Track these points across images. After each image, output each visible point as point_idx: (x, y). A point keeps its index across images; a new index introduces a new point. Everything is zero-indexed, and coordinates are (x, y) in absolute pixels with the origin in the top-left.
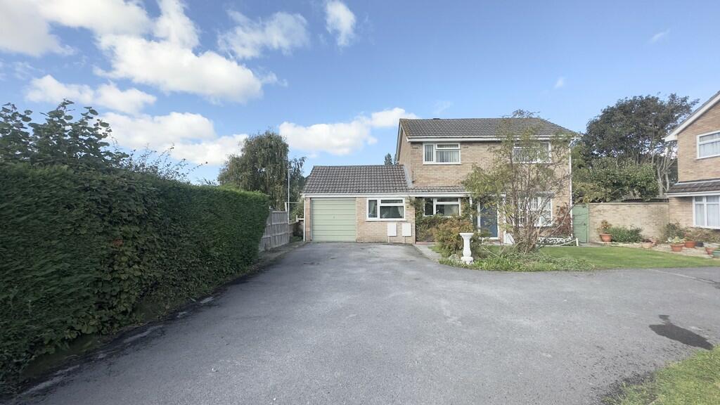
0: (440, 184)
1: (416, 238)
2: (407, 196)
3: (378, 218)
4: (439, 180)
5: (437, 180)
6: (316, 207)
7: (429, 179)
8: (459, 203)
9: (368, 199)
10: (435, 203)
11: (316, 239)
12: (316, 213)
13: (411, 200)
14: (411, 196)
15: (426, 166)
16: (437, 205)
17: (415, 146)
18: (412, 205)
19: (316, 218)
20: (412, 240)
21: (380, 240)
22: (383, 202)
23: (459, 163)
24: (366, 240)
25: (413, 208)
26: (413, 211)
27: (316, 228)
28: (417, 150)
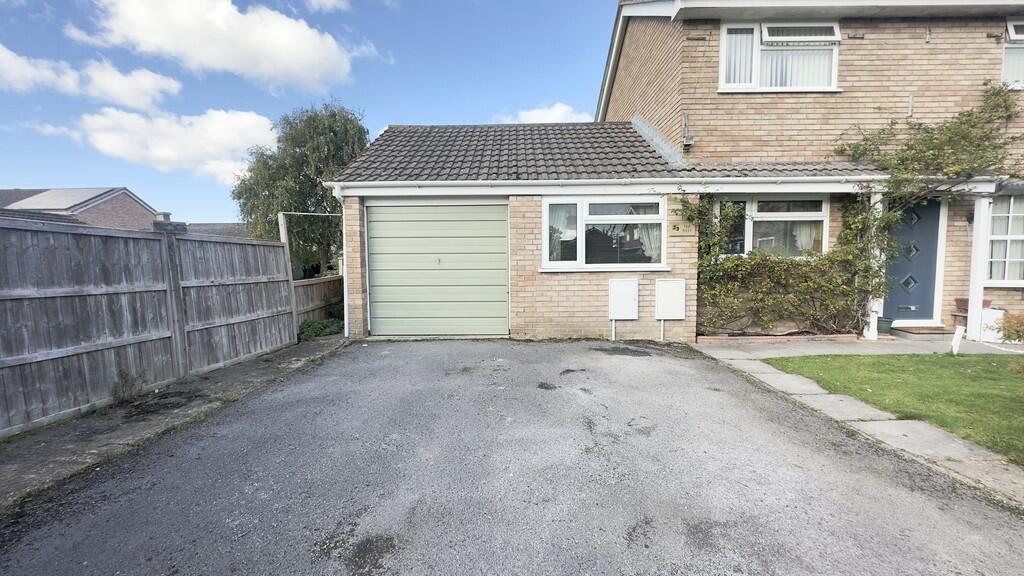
0: (769, 155)
1: (699, 324)
2: (674, 189)
3: (580, 264)
4: (766, 143)
5: (761, 143)
6: (379, 229)
7: (734, 140)
8: (824, 214)
9: (546, 202)
10: (752, 213)
11: (386, 328)
12: (379, 246)
13: (684, 202)
14: (689, 189)
15: (728, 100)
16: (756, 223)
17: (694, 33)
18: (690, 219)
19: (381, 263)
20: (684, 334)
21: (582, 334)
22: (595, 209)
23: (833, 88)
24: (542, 332)
25: (693, 231)
26: (691, 239)
27: (381, 294)
28: (701, 46)
